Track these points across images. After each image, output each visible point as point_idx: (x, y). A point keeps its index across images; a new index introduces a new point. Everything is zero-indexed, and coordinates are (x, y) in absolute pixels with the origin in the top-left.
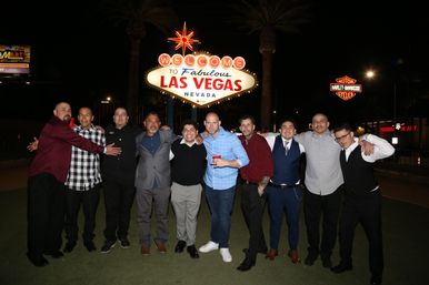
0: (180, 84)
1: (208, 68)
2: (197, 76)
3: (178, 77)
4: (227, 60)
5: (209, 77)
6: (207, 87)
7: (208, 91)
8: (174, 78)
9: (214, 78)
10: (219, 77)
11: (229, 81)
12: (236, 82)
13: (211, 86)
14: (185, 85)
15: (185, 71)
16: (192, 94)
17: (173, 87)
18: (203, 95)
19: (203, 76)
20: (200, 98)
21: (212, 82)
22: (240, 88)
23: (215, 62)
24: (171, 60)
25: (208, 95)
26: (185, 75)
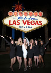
0: (17, 23)
1: (28, 17)
2: (24, 20)
3: (16, 20)
4: (36, 13)
5: (29, 20)
6: (28, 24)
7: (29, 26)
8: (14, 21)
9: (31, 20)
10: (33, 20)
11: (37, 21)
12: (40, 22)
13: (30, 24)
14: (19, 24)
15: (19, 18)
16: (22, 27)
17: (14, 25)
18: (27, 27)
19: (26, 20)
20: (25, 28)
21: (30, 22)
22: (42, 24)
23: (31, 14)
24: (13, 14)
25: (29, 27)
26: (19, 20)
